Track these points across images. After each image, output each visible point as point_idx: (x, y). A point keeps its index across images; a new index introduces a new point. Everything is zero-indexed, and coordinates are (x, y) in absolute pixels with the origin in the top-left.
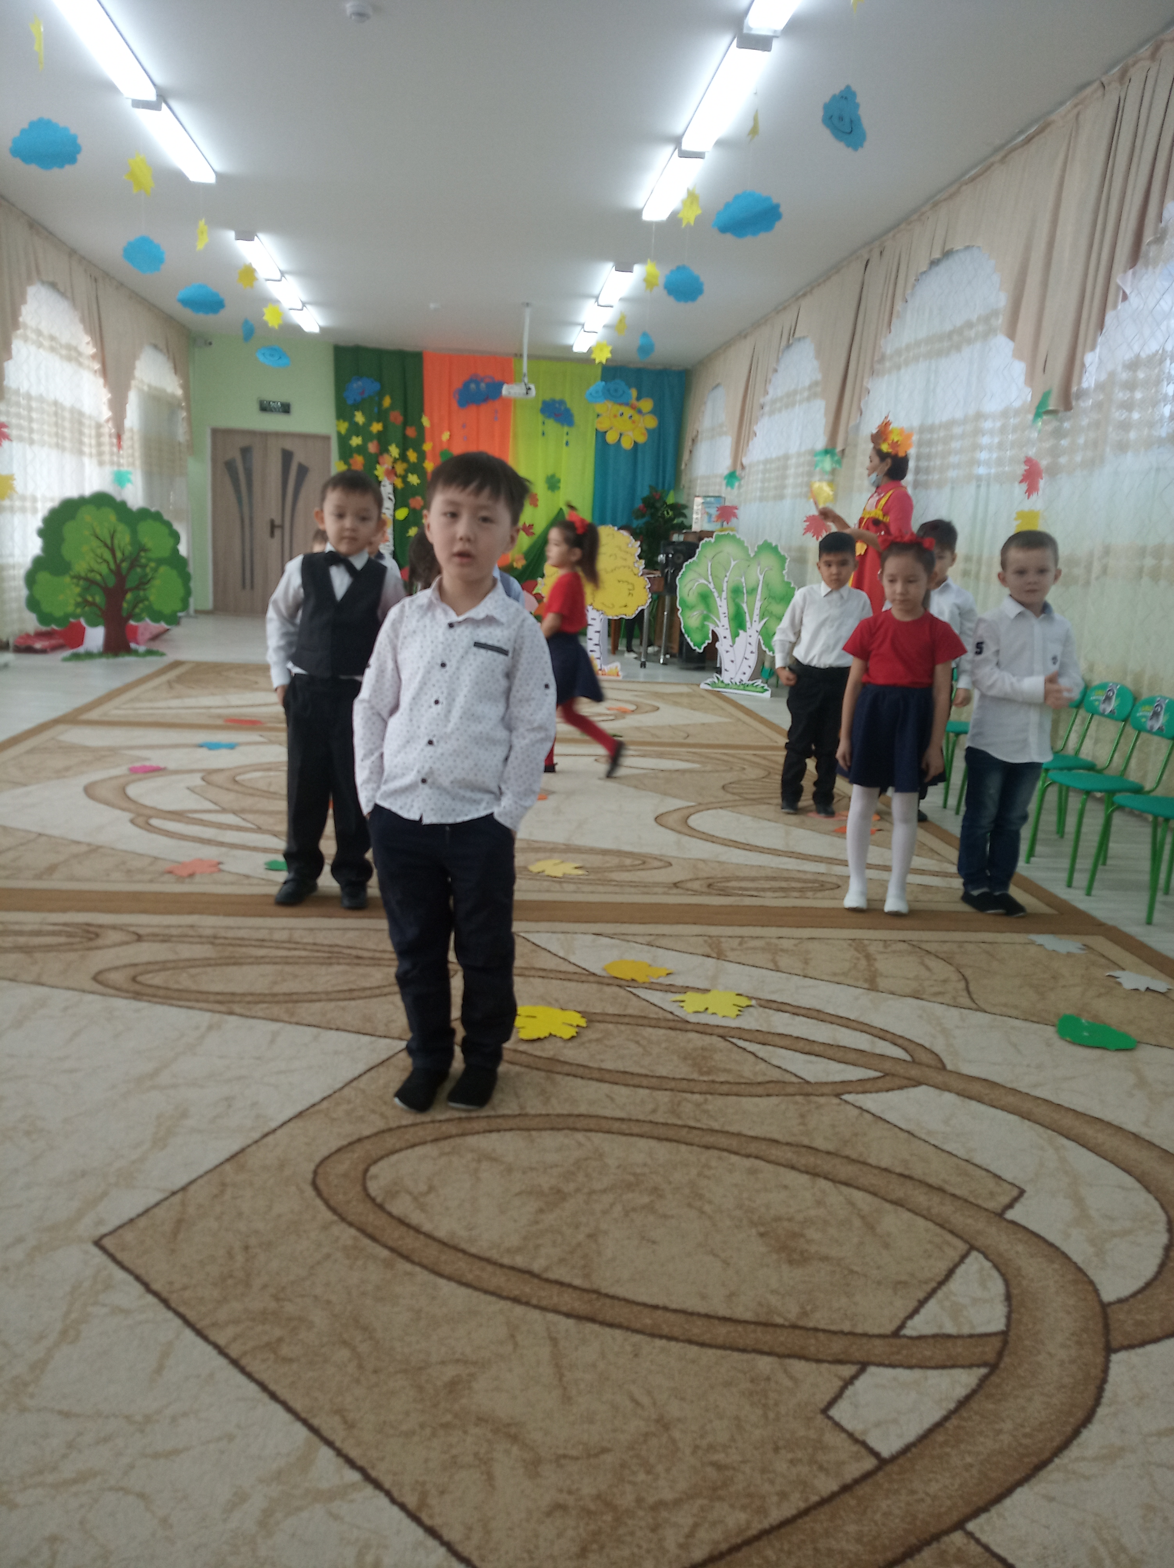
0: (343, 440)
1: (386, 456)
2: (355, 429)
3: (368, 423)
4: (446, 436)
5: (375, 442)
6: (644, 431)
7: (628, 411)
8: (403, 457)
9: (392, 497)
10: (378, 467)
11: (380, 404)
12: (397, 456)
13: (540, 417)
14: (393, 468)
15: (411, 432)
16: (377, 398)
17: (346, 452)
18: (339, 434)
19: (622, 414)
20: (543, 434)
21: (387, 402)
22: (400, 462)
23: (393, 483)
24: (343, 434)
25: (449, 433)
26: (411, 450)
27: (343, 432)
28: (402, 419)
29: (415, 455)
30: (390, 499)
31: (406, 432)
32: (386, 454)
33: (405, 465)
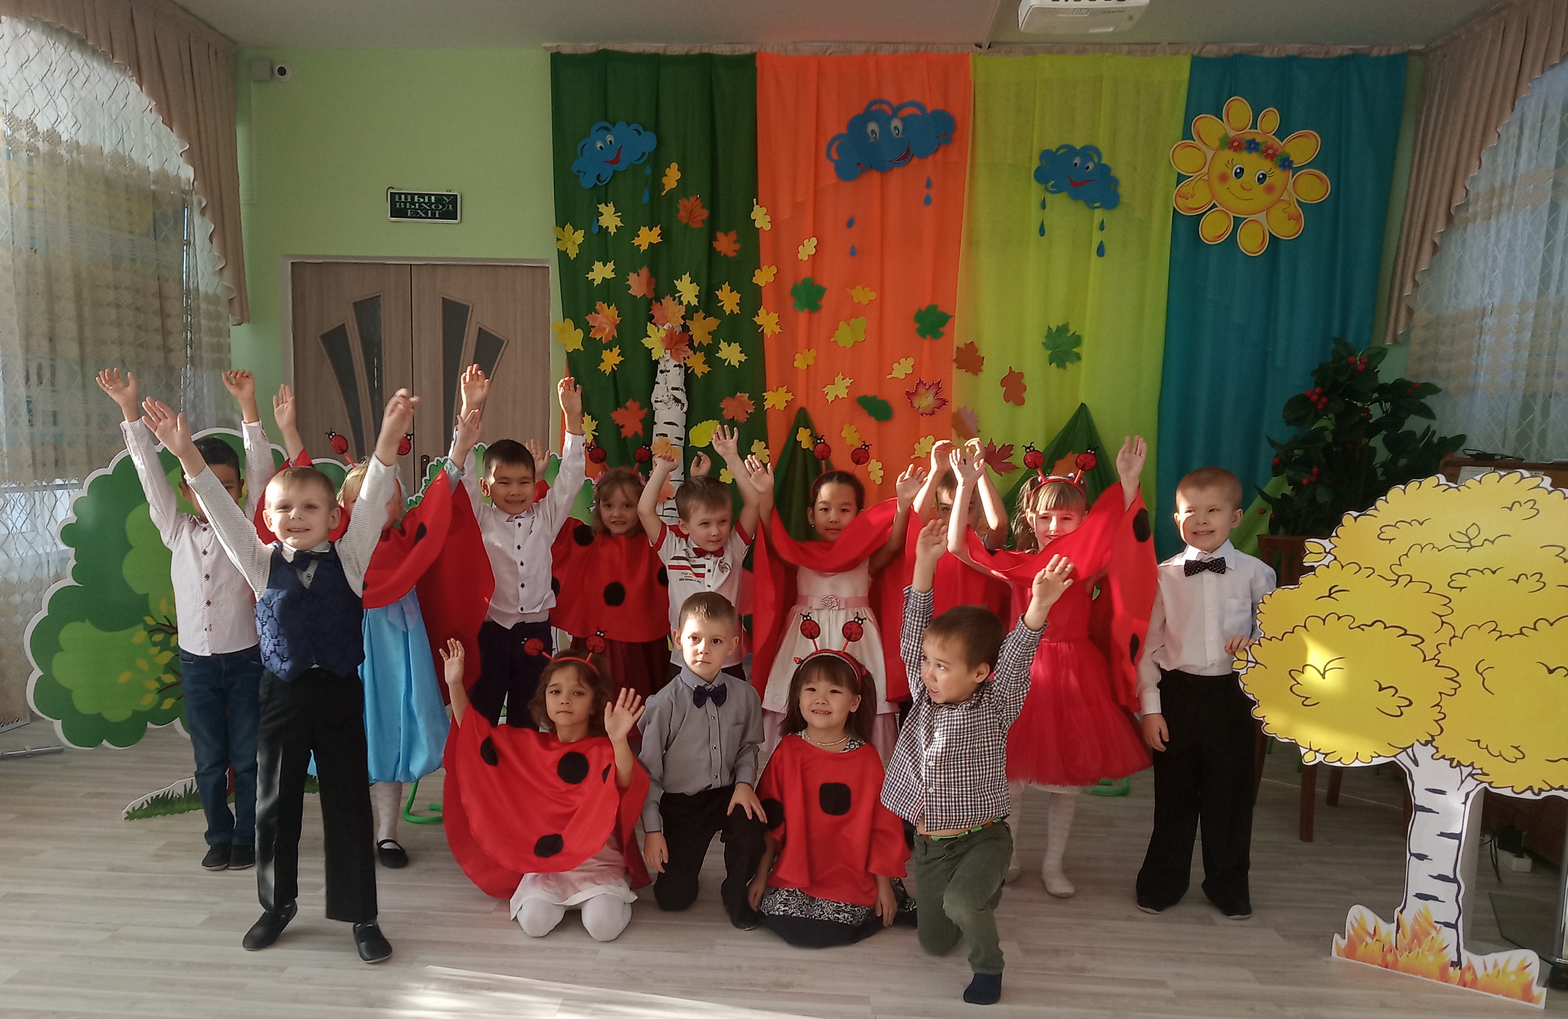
0: (572, 272)
1: (667, 301)
2: (599, 244)
3: (629, 230)
4: (808, 249)
5: (644, 272)
6: (1297, 210)
7: (1254, 164)
8: (708, 304)
9: (681, 395)
10: (650, 328)
11: (656, 184)
12: (694, 302)
13: (1036, 190)
14: (685, 328)
15: (725, 244)
16: (648, 171)
17: (578, 300)
18: (563, 255)
19: (1239, 174)
20: (1042, 232)
21: (672, 177)
22: (701, 314)
23: (685, 364)
24: (573, 256)
25: (814, 241)
26: (726, 287)
27: (573, 253)
28: (704, 214)
29: (736, 297)
30: (677, 400)
31: (715, 244)
32: (670, 299)
33: (712, 323)
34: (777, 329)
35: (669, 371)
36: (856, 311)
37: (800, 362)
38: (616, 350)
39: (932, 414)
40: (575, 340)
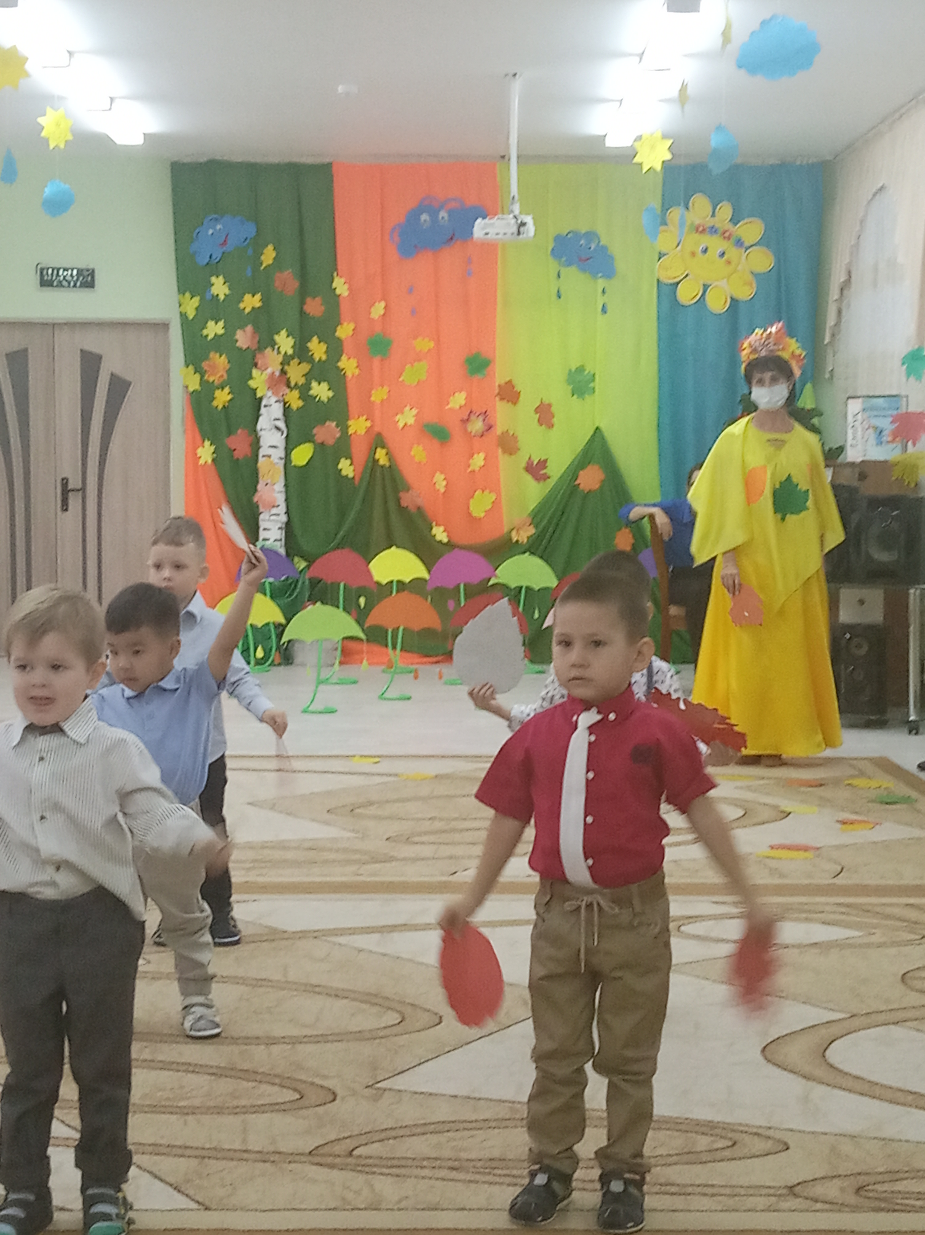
0: (191, 329)
1: (270, 353)
2: (212, 308)
3: (235, 297)
4: (378, 310)
5: (249, 328)
6: (750, 277)
7: (716, 244)
8: (301, 353)
9: (281, 424)
10: (255, 372)
11: (257, 261)
12: (290, 352)
13: (553, 266)
14: (283, 372)
15: (313, 307)
16: (250, 252)
17: (196, 350)
18: (183, 316)
19: (705, 251)
20: (559, 294)
21: (269, 256)
22: (296, 361)
23: (284, 400)
24: (191, 317)
25: (383, 304)
26: (315, 339)
27: (191, 314)
28: (296, 284)
29: (323, 347)
30: (278, 428)
31: (305, 307)
32: (269, 349)
33: (305, 367)
34: (357, 372)
35: (271, 405)
36: (418, 358)
37: (376, 397)
38: (227, 390)
39: (482, 436)
40: (194, 384)
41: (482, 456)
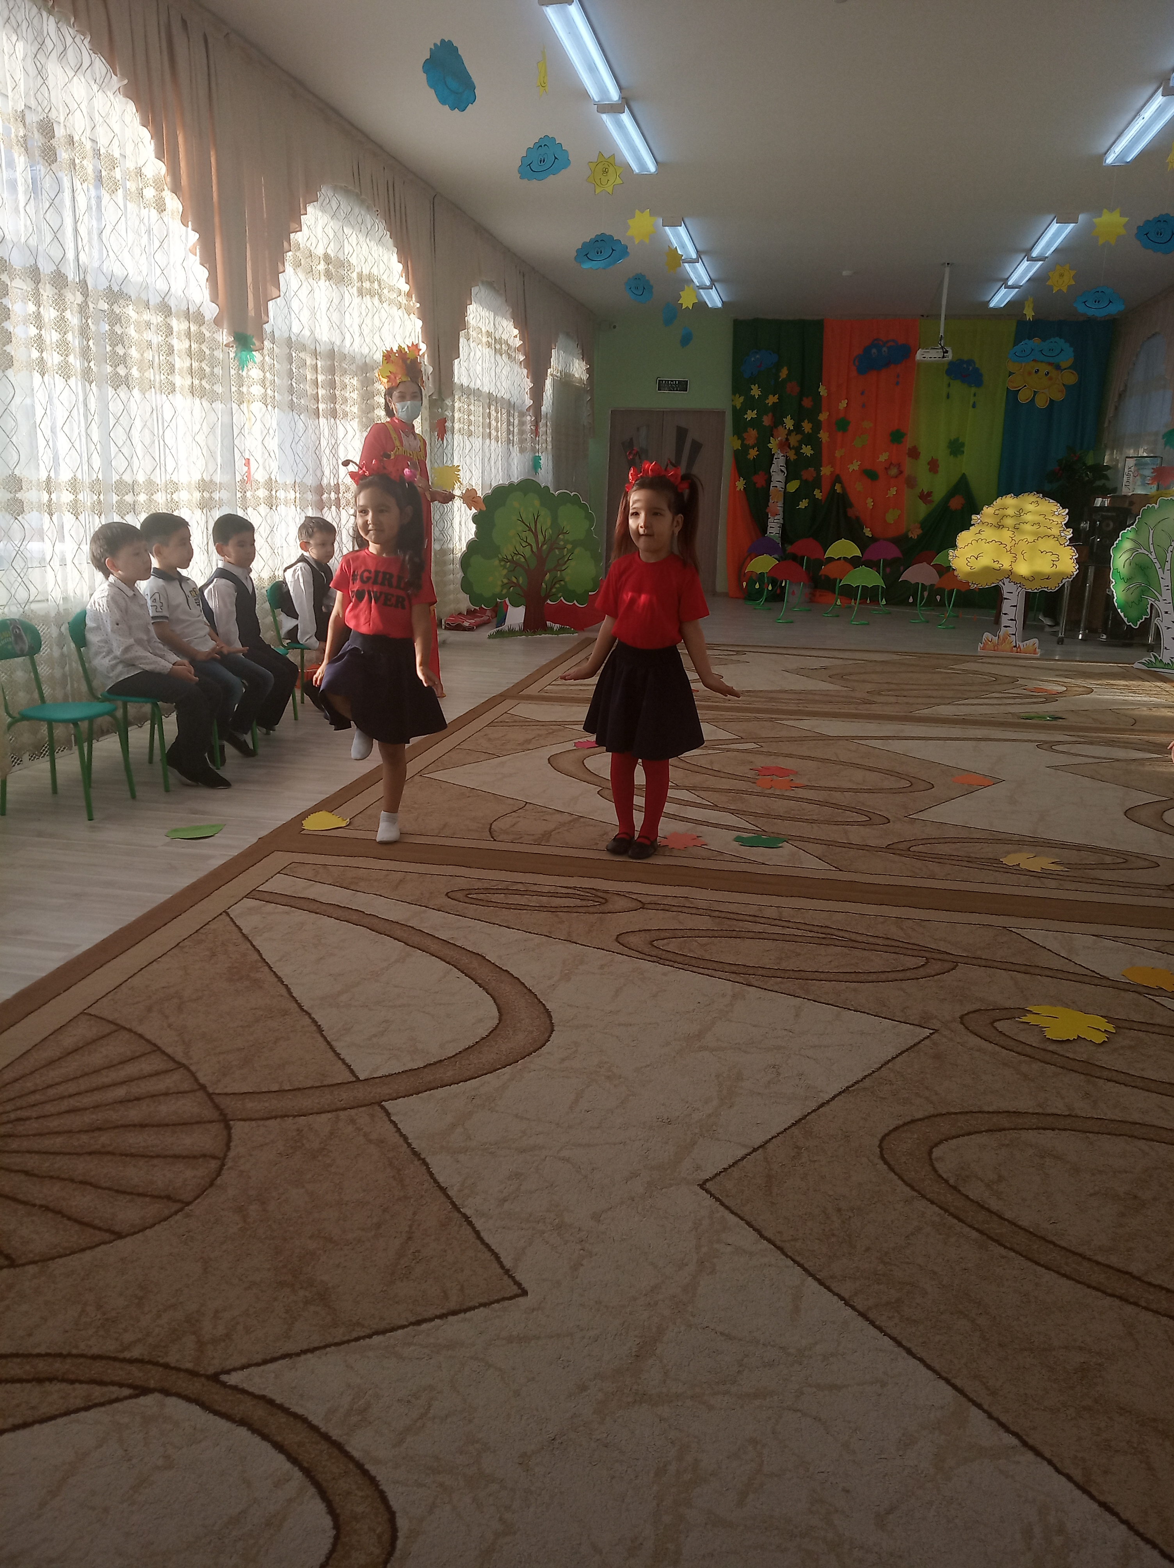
0: (738, 414)
1: (780, 428)
2: (750, 402)
3: (764, 396)
4: (843, 404)
5: (770, 414)
6: (1063, 387)
8: (798, 428)
9: (784, 469)
10: (771, 439)
11: (777, 376)
12: (792, 428)
13: (946, 379)
14: (787, 439)
15: (807, 403)
16: (773, 371)
17: (740, 427)
18: (734, 407)
20: (948, 396)
21: (784, 373)
22: (795, 433)
23: (786, 455)
24: (738, 408)
25: (846, 401)
26: (806, 421)
27: (739, 406)
28: (798, 390)
29: (810, 425)
30: (782, 471)
31: (802, 403)
32: (781, 427)
33: (799, 437)
34: (828, 440)
35: (779, 458)
36: (864, 432)
37: (838, 454)
38: (756, 449)
39: (896, 477)
40: (737, 445)
41: (895, 488)
